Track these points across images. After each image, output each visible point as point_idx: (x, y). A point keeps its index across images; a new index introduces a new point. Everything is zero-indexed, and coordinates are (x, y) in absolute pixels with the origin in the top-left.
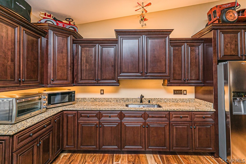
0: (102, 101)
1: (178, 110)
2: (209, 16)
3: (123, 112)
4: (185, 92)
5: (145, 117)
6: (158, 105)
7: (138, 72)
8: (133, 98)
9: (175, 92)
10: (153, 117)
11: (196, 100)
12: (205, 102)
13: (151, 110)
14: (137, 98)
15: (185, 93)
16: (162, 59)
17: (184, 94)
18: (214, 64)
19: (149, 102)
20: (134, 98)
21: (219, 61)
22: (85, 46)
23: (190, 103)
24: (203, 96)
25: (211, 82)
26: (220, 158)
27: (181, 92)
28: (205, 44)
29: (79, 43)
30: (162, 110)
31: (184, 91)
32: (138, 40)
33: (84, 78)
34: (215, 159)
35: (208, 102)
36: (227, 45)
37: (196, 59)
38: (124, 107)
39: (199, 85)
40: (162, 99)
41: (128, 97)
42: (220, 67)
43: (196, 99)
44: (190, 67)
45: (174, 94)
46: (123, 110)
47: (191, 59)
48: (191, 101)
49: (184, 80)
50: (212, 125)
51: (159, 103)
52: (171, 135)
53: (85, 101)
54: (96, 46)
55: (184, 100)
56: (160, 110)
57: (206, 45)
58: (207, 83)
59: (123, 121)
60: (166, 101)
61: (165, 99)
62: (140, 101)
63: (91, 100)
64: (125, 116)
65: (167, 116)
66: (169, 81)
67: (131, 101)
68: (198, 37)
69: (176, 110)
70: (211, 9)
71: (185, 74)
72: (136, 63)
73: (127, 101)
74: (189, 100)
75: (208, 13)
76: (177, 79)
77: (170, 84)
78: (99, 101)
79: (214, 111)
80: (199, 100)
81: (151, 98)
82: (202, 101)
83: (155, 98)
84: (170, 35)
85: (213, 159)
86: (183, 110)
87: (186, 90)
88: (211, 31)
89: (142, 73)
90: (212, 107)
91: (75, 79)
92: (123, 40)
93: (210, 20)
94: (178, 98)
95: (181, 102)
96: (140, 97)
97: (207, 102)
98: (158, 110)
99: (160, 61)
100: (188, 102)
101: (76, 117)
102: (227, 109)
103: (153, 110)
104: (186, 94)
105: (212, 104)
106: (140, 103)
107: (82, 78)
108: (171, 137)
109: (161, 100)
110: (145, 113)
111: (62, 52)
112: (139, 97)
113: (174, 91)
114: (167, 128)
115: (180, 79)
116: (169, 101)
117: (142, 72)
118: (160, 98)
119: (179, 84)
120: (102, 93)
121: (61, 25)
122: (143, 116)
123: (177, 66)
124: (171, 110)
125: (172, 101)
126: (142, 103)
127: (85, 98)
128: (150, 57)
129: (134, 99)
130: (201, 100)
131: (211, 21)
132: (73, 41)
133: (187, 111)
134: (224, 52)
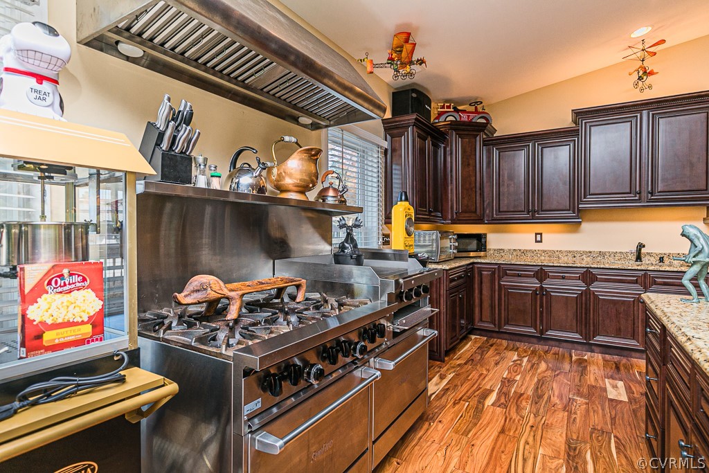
0: (539, 255)
3: (591, 270)
5: (645, 283)
7: (629, 191)
8: (616, 251)
10: (665, 284)
13: (661, 269)
14: (628, 251)
19: (661, 260)
20: (618, 251)
22: (505, 150)
29: (494, 145)
32: (629, 123)
33: (505, 209)
41: (603, 250)
46: (592, 266)
53: (502, 254)
54: (529, 145)
62: (634, 258)
63: (514, 253)
64: (597, 280)
67: (610, 258)
73: (599, 258)
78: (533, 255)
81: (668, 253)
91: (487, 212)
92: (592, 128)
96: (634, 250)
101: (496, 275)
103: (666, 270)
107: (501, 210)
110: (645, 275)
111: (469, 165)
112: (631, 250)
120: (539, 238)
121: (464, 118)
122: (639, 281)
127: (502, 250)
129: (619, 255)
132: (484, 141)
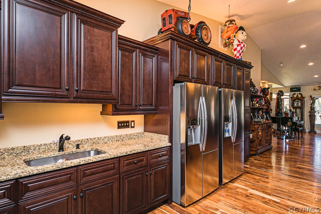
1: (132, 153)
2: (164, 20)
3: (21, 180)
4: (133, 123)
5: (77, 178)
6: (95, 151)
7: (59, 87)
8: (41, 143)
9: (120, 125)
10: (93, 174)
11: (146, 134)
12: (159, 135)
13: (90, 162)
14: (51, 142)
15: (133, 125)
16: (105, 68)
17: (132, 127)
18: (170, 85)
19: (78, 146)
20: (43, 143)
21: (176, 82)
23: (139, 139)
24: (155, 128)
25: (167, 108)
26: (173, 203)
27: (128, 124)
28: (159, 57)
30: (109, 158)
31: (131, 122)
34: (169, 206)
35: (163, 135)
36: (182, 63)
37: (149, 75)
38: (23, 169)
39: (152, 113)
40: (100, 139)
41: (26, 144)
42: (177, 90)
43: (146, 132)
44: (143, 86)
45: (119, 127)
46: (23, 175)
47: (144, 74)
48: (140, 136)
49: (135, 105)
50: (168, 163)
51: (95, 147)
52: (121, 196)
55: (131, 136)
56: (106, 158)
57: (161, 59)
58: (161, 109)
59: (21, 203)
60: (107, 140)
61: (105, 137)
62: (57, 148)
64: (27, 190)
65: (116, 166)
66: (115, 106)
67: (35, 152)
68: (152, 45)
69: (129, 153)
70: (167, 11)
71: (136, 96)
72: (55, 68)
73: (23, 154)
74: (138, 136)
75: (162, 15)
76: (127, 103)
77: (117, 111)
79: (169, 146)
80: (151, 134)
81: (80, 138)
82: (155, 134)
83: (87, 138)
84: (119, 29)
85: (168, 207)
86: (138, 151)
87: (134, 121)
88: (168, 40)
89: (67, 90)
90: (168, 141)
93: (164, 25)
94: (124, 134)
95: (127, 139)
96: (57, 140)
97: (161, 135)
98: (102, 159)
99: (103, 70)
100: (136, 138)
102: (183, 140)
103: (93, 161)
104: (134, 127)
105: (167, 137)
106: (58, 153)
108: (121, 198)
109: (99, 141)
112: (54, 141)
113: (119, 123)
114: (116, 186)
115: (130, 103)
116: (110, 141)
117: (67, 88)
118: (97, 137)
119: (128, 112)
123: (126, 82)
124: (123, 155)
125: (116, 139)
126: (63, 151)
128: (85, 61)
129: (44, 147)
130: (153, 134)
131: (166, 28)
133: (143, 151)
134: (180, 71)
